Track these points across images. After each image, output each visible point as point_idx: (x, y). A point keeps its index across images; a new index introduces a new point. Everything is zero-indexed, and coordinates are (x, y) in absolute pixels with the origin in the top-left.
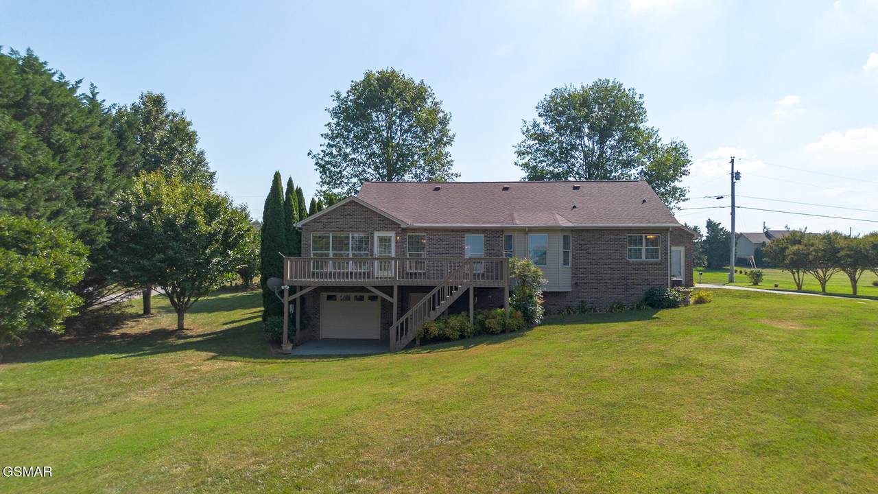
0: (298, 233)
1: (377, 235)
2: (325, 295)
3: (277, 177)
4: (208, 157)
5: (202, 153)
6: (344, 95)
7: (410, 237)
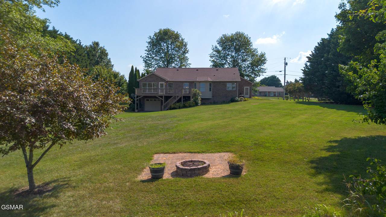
0: (138, 82)
1: (160, 83)
2: (146, 99)
3: (132, 67)
4: (111, 60)
5: (110, 59)
6: (152, 37)
7: (169, 84)
